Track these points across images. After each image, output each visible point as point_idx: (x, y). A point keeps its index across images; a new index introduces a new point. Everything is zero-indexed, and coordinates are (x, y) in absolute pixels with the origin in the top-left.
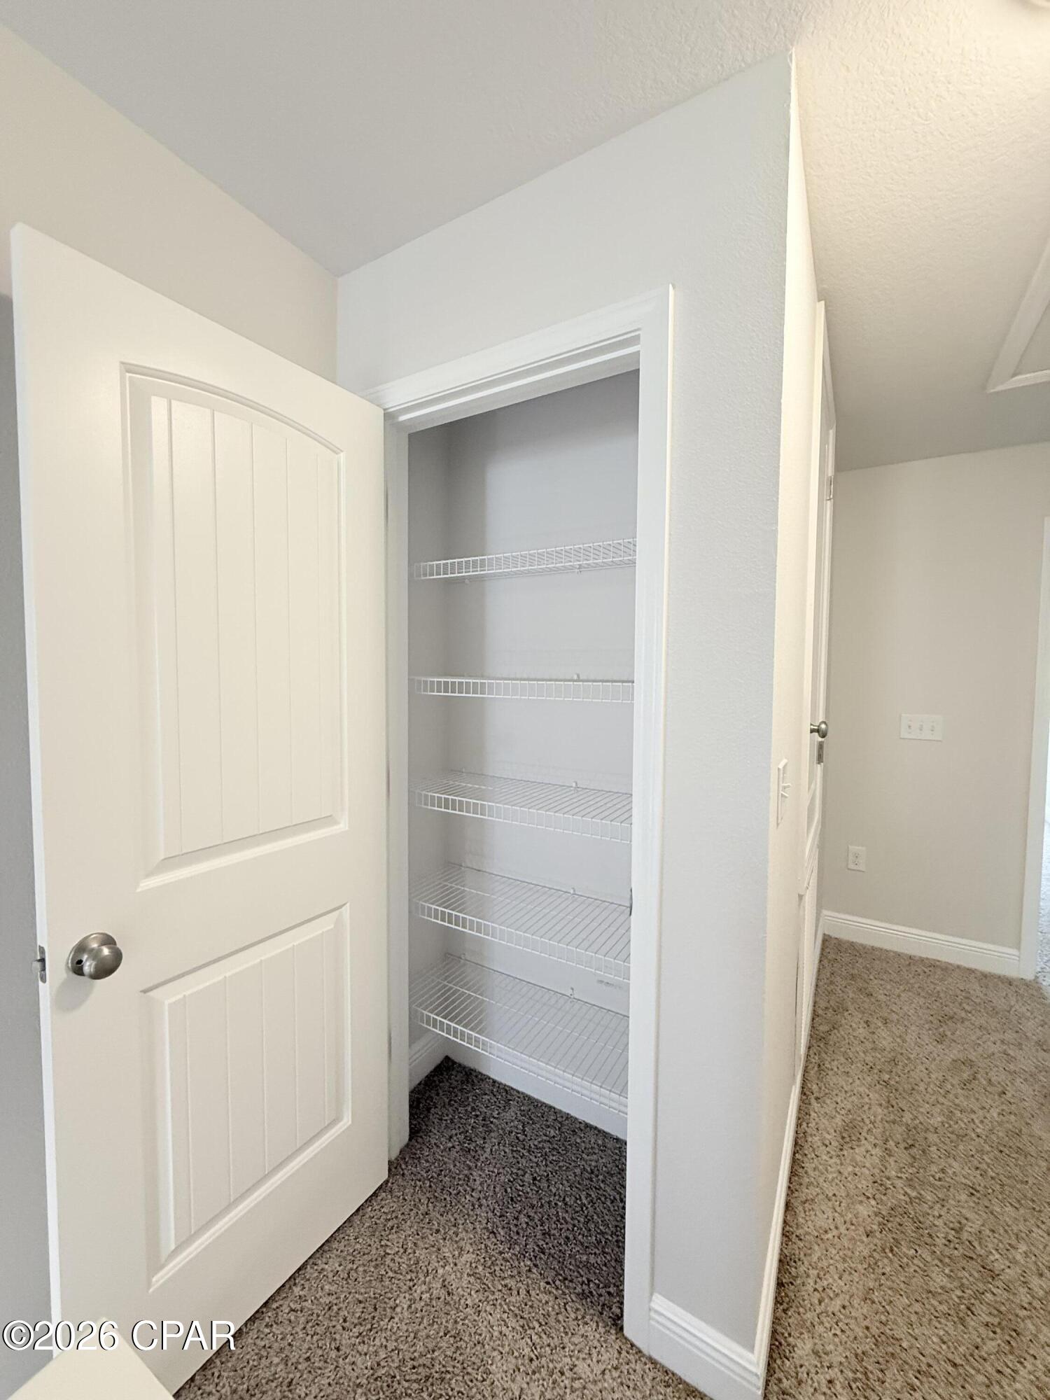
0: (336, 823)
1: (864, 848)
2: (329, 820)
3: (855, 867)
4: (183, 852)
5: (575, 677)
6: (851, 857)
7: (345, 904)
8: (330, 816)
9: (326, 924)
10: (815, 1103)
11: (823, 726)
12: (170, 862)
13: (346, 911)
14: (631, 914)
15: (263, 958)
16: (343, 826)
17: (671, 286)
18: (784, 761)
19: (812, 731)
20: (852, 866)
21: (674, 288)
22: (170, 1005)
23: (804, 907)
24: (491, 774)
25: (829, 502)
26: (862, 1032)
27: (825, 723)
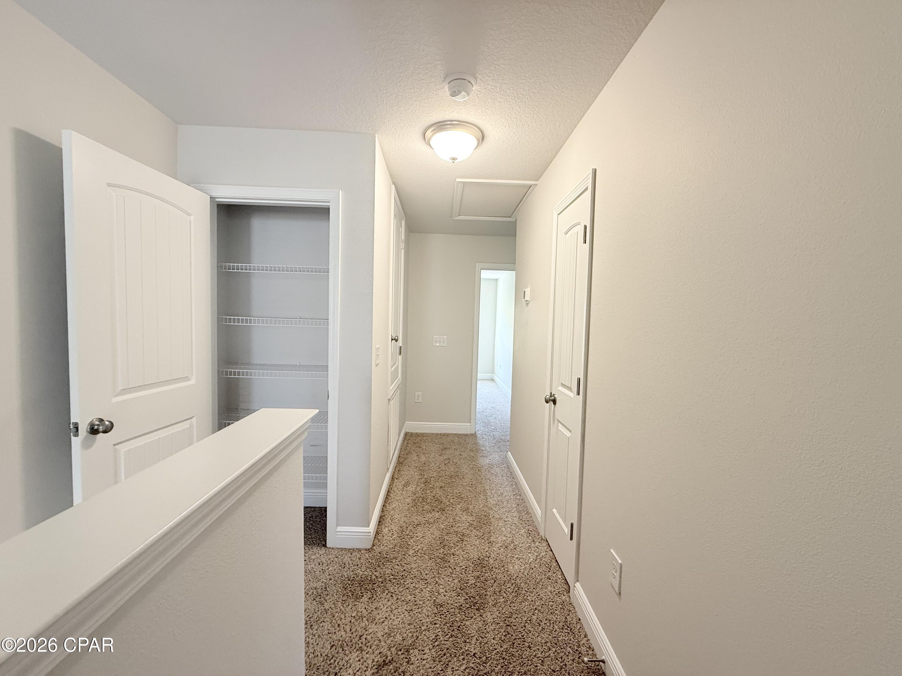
0: (189, 380)
1: (421, 393)
2: (187, 379)
3: (418, 401)
4: (129, 387)
5: (299, 318)
6: (416, 397)
7: (194, 417)
8: (188, 377)
9: (186, 425)
10: (396, 480)
11: (396, 338)
12: (125, 391)
13: (194, 420)
14: (328, 399)
15: (160, 437)
16: (193, 382)
17: (340, 190)
18: (379, 346)
19: (392, 339)
20: (416, 401)
21: (341, 190)
22: (124, 452)
23: (391, 405)
24: (254, 363)
25: (402, 250)
26: (415, 458)
27: (397, 336)
